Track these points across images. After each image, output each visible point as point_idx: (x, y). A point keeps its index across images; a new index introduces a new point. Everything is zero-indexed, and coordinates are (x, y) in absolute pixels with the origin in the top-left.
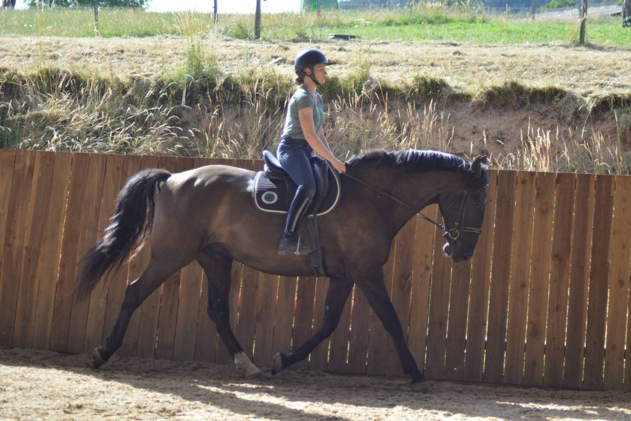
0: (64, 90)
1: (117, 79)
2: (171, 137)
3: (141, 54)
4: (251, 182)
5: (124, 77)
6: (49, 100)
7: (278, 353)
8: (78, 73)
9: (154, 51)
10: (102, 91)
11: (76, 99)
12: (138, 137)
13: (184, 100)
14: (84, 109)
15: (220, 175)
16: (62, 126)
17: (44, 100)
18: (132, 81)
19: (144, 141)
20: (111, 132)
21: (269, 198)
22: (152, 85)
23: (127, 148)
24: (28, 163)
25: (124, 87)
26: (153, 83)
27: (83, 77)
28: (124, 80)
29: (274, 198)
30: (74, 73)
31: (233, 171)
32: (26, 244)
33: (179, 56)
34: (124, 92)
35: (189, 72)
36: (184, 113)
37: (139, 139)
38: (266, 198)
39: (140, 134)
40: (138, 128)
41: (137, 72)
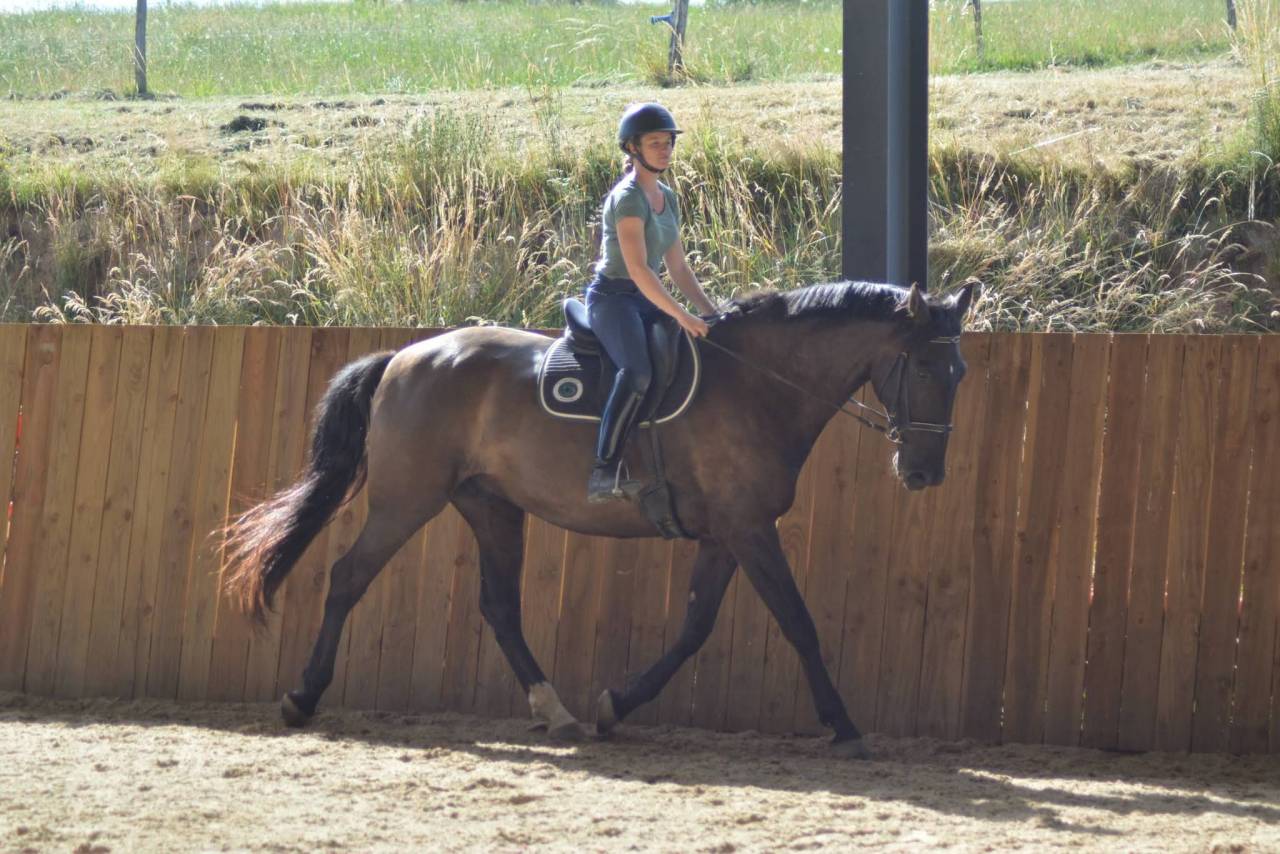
0: (991, 197)
1: (1100, 168)
2: (1230, 292)
3: (1134, 110)
4: (539, 357)
5: (1115, 163)
6: (955, 218)
7: (606, 692)
8: (1012, 158)
9: (1159, 102)
10: (1073, 195)
11: (1019, 216)
12: (1161, 293)
13: (1252, 207)
14: (1041, 236)
15: (483, 346)
16: (992, 273)
17: (947, 218)
18: (1133, 170)
19: (1173, 299)
20: (1102, 284)
21: (567, 390)
22: (1179, 179)
23: (1135, 317)
24: (1017, 359)
25: (1116, 184)
26: (1182, 174)
27: (1022, 165)
28: (1115, 170)
29: (576, 389)
30: (1003, 158)
31: (509, 337)
32: (1018, 528)
33: (1219, 110)
34: (1119, 195)
35: (1259, 147)
36: (1252, 236)
37: (1162, 296)
38: (562, 391)
39: (1163, 286)
40: (1160, 274)
41: (1137, 150)
